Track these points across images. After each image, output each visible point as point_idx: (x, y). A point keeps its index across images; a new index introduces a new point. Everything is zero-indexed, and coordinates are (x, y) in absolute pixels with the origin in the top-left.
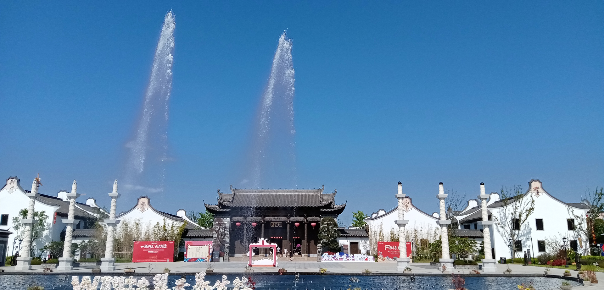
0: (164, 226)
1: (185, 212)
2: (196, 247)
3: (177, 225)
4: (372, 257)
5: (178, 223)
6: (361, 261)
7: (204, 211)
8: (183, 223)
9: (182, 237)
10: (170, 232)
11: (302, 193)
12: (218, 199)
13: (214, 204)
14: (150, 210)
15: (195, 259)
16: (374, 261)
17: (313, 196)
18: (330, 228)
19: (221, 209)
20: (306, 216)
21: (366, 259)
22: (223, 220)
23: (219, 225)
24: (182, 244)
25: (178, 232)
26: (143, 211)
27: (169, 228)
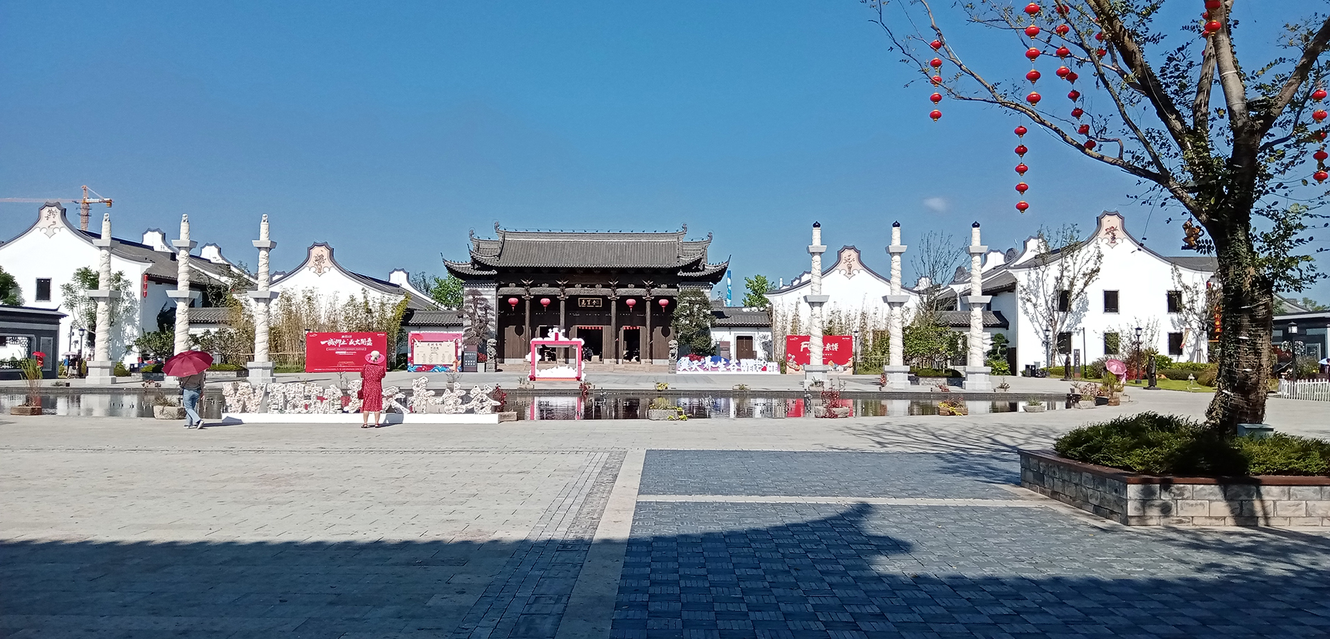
0: (366, 303)
1: (405, 275)
2: (430, 343)
3: (391, 302)
4: (775, 364)
5: (392, 297)
6: (755, 372)
7: (445, 275)
8: (402, 298)
9: (402, 324)
10: (377, 314)
11: (642, 241)
12: (470, 250)
13: (463, 262)
14: (334, 272)
15: (430, 368)
16: (779, 373)
17: (663, 245)
18: (695, 309)
19: (478, 269)
20: (648, 287)
21: (764, 369)
22: (482, 293)
23: (475, 301)
24: (402, 339)
25: (394, 314)
26: (320, 272)
27: (375, 306)
